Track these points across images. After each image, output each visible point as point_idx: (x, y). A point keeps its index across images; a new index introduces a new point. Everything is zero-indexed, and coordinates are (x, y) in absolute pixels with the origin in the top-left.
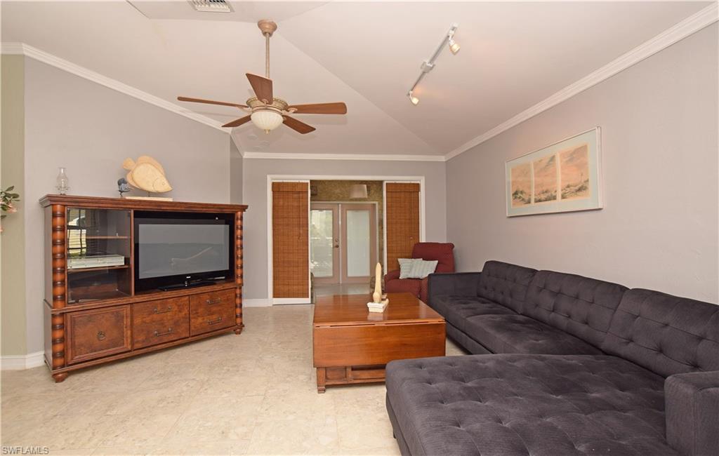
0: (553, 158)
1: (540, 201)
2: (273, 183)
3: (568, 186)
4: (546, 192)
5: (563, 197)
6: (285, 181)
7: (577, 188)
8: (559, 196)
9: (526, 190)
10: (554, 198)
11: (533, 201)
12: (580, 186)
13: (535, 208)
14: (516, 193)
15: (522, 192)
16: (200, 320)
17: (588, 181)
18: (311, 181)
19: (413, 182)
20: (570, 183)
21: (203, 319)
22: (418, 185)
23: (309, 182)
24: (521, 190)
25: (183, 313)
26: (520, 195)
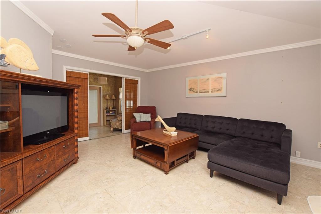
0: (208, 79)
1: (202, 92)
2: (67, 71)
3: (214, 89)
4: (205, 90)
5: (212, 92)
6: (74, 71)
7: (217, 90)
8: (210, 91)
9: (195, 88)
10: (208, 92)
11: (199, 92)
12: (219, 89)
13: (199, 94)
14: (190, 89)
15: (193, 89)
16: (60, 160)
17: (222, 88)
18: (89, 73)
19: (135, 79)
20: (215, 88)
21: (62, 159)
22: (137, 81)
23: (88, 73)
24: (193, 88)
25: (52, 158)
26: (192, 90)
